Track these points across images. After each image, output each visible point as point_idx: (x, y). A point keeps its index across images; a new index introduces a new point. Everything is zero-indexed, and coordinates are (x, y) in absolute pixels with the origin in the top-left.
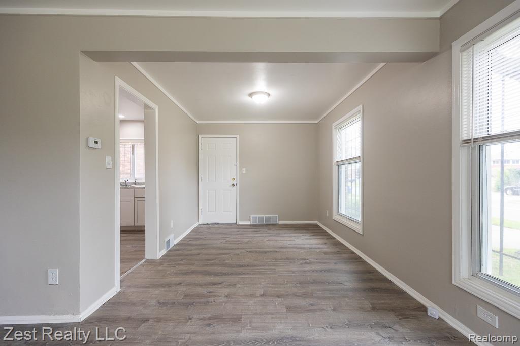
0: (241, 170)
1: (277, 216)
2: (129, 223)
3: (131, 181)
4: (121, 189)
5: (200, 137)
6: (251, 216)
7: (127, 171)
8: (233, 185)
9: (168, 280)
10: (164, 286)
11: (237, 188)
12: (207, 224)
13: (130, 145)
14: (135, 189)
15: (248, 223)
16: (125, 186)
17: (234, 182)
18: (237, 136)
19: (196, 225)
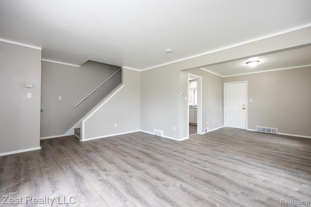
0: (249, 100)
1: (277, 129)
2: (193, 122)
3: (194, 105)
4: (189, 108)
5: (224, 84)
6: (256, 127)
7: (192, 101)
8: (244, 108)
9: (204, 140)
10: (202, 141)
11: (246, 110)
12: (228, 127)
13: (193, 90)
14: (195, 108)
15: (254, 130)
16: (191, 107)
17: (244, 107)
18: (247, 82)
19: (222, 127)
